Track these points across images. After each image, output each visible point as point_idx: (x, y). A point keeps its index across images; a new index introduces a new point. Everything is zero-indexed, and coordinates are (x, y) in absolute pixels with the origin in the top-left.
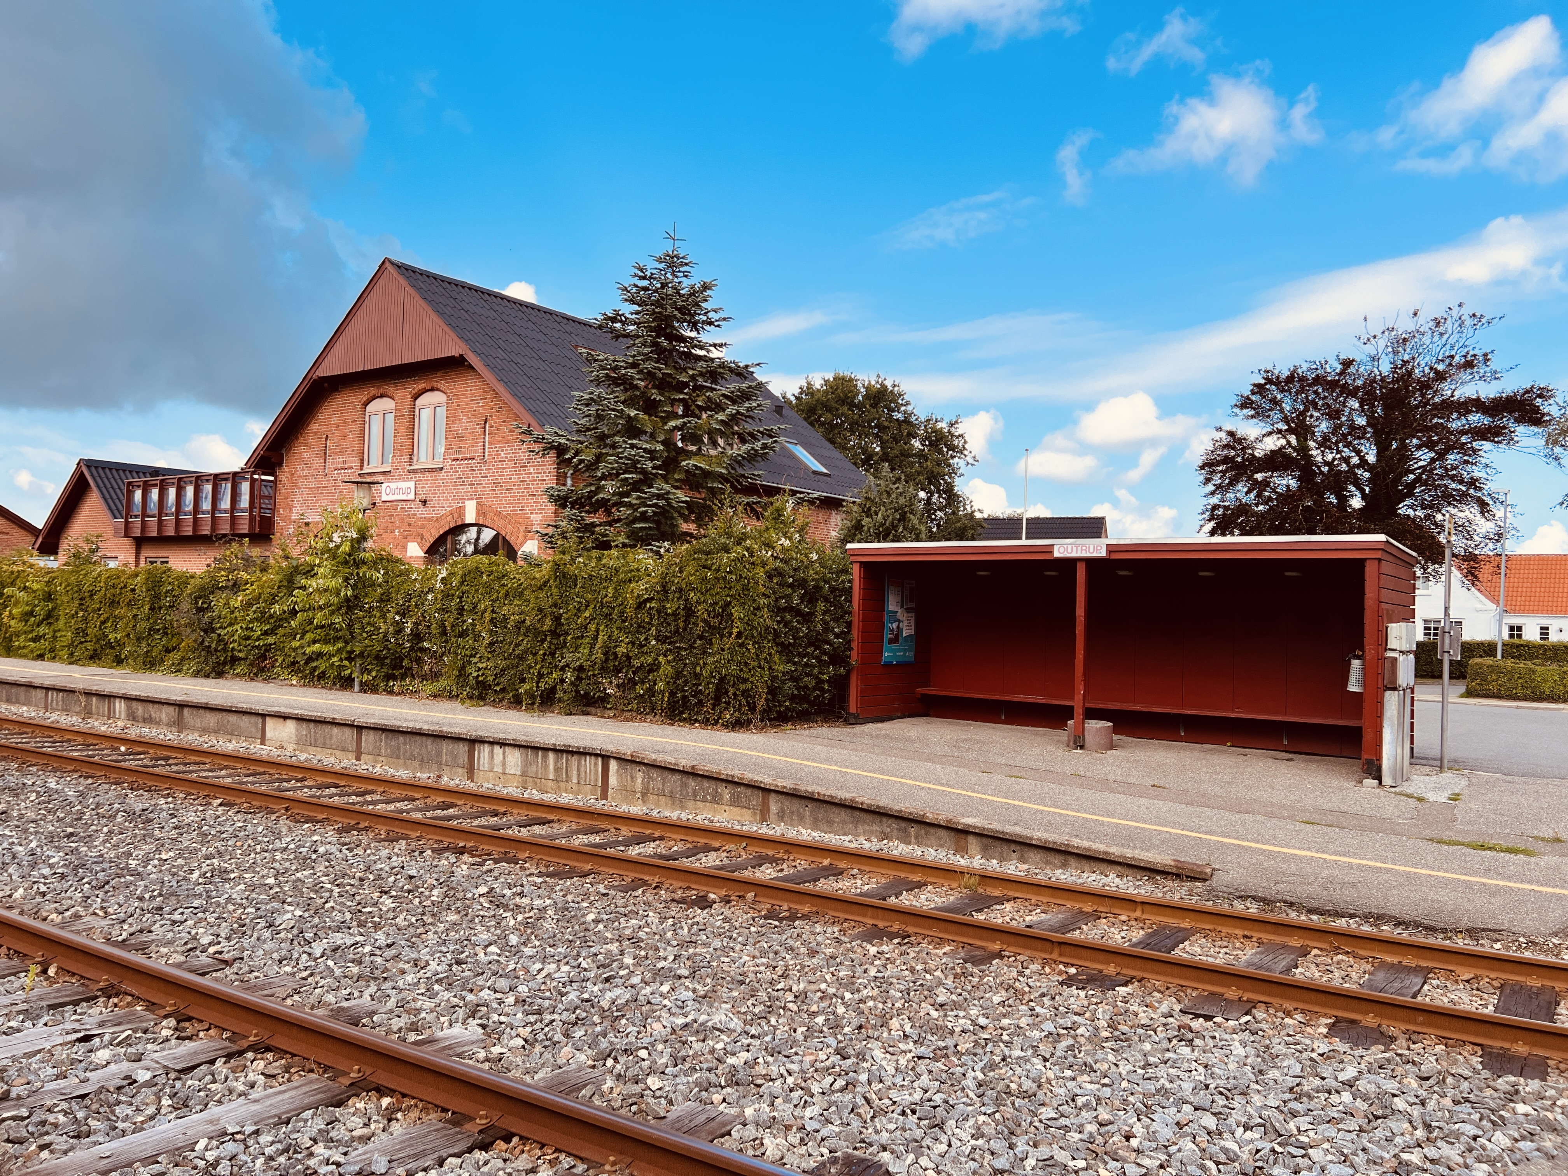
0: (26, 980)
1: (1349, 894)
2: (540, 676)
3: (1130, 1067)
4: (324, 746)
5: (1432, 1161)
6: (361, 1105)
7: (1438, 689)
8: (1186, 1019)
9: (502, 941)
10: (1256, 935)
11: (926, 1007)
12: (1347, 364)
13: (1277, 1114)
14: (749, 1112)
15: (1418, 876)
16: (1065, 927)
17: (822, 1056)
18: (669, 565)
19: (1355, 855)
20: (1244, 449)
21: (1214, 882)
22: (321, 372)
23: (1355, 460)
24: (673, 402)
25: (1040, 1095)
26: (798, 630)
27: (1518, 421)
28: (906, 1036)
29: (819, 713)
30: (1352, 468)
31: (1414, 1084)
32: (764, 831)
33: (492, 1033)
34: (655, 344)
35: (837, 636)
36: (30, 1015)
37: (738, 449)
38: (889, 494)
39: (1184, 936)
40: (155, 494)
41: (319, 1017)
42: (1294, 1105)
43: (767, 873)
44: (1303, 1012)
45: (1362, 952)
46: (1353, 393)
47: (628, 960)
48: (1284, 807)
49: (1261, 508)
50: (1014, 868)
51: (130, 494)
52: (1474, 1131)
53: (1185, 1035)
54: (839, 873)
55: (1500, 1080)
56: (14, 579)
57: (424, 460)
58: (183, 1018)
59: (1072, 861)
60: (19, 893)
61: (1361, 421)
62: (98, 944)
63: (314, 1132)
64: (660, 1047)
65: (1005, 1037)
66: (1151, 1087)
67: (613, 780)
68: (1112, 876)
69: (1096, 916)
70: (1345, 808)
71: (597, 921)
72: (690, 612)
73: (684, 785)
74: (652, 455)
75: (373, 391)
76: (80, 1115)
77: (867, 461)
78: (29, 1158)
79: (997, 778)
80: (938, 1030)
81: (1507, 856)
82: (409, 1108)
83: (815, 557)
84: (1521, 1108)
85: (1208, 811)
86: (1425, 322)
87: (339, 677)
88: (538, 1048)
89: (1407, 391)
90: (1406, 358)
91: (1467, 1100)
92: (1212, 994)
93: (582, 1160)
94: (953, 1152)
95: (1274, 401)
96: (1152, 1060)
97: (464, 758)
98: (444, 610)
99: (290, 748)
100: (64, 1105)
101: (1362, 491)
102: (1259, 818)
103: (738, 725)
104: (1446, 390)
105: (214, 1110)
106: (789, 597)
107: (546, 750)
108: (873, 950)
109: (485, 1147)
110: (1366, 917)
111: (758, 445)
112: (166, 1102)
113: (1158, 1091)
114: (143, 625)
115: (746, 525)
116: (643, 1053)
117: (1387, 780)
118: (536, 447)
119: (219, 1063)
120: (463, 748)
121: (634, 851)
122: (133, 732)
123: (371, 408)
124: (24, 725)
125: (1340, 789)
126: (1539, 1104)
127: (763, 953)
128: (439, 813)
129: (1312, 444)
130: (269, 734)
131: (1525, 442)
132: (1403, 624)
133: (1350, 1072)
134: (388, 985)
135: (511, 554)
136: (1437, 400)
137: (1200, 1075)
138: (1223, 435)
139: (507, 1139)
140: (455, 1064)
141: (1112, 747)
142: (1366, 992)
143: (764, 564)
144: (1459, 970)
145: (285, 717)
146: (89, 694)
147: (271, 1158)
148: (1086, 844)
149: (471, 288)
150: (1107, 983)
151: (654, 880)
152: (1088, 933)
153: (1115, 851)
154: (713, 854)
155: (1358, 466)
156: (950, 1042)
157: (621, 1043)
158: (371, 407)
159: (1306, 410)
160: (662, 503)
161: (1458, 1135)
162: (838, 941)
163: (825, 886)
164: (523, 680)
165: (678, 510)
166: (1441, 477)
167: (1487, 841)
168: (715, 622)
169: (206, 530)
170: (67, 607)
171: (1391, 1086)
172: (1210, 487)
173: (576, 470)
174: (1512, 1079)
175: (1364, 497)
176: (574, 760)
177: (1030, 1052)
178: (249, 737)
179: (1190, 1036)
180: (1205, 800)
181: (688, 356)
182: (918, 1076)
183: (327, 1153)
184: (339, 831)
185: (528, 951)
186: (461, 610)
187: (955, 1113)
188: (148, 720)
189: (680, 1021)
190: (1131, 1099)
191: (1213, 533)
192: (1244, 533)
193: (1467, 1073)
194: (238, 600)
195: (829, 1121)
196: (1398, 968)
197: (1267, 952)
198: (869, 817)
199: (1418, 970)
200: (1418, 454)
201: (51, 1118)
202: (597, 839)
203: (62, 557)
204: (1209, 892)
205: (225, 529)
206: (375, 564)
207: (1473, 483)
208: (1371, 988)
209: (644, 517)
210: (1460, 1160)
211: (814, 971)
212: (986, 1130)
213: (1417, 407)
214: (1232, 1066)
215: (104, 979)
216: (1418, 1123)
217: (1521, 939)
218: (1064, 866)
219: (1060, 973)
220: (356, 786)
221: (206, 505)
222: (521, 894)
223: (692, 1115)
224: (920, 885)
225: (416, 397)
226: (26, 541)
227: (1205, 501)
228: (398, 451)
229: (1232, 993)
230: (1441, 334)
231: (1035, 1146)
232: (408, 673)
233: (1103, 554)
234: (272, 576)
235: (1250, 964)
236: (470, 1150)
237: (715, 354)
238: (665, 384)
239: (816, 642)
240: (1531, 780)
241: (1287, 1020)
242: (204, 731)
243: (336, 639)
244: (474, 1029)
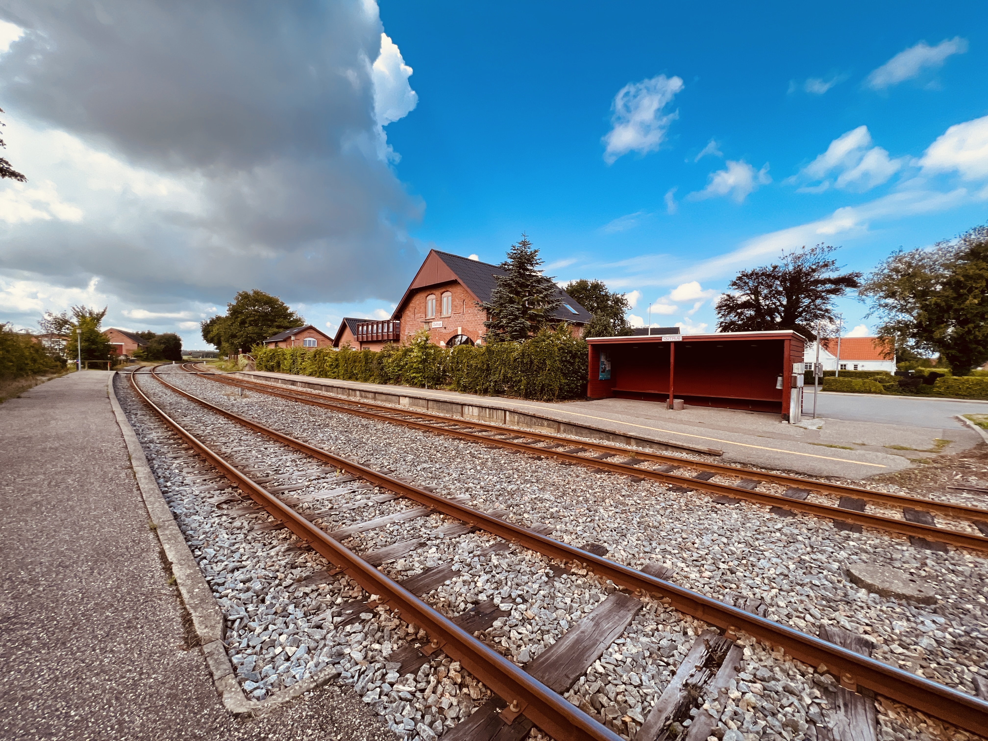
0: (337, 474)
1: (777, 462)
2: (483, 384)
3: (693, 520)
4: (417, 406)
5: (814, 560)
6: (434, 517)
7: (813, 388)
8: (714, 504)
9: (475, 468)
10: (740, 476)
11: (618, 496)
12: (775, 267)
13: (750, 539)
14: (558, 527)
15: (805, 456)
16: (667, 471)
17: (582, 510)
18: (525, 347)
19: (779, 448)
20: (733, 301)
21: (724, 457)
22: (413, 287)
23: (778, 304)
24: (525, 291)
25: (660, 527)
26: (569, 368)
27: (847, 286)
28: (611, 505)
29: (576, 397)
30: (776, 307)
31: (806, 531)
32: (559, 436)
33: (473, 497)
34: (519, 272)
35: (583, 370)
36: (338, 484)
37: (547, 307)
38: (600, 320)
39: (713, 475)
40: (365, 328)
41: (420, 489)
42: (758, 536)
43: (560, 450)
44: (759, 503)
45: (782, 483)
46: (777, 278)
47: (516, 476)
48: (750, 430)
49: (740, 322)
50: (648, 450)
51: (358, 328)
52: (832, 550)
53: (714, 510)
54: (585, 450)
55: (842, 532)
56: (327, 355)
57: (445, 314)
58: (381, 487)
59: (669, 448)
60: (333, 448)
61: (781, 289)
62: (356, 464)
63: (421, 524)
64: (527, 504)
65: (647, 507)
66: (702, 527)
67: (508, 418)
68: (684, 453)
69: (679, 467)
70: (775, 431)
71: (505, 463)
72: (532, 362)
73: (531, 420)
74: (518, 309)
75: (429, 293)
76: (353, 514)
77: (592, 309)
78: (339, 526)
79: (641, 419)
80: (623, 504)
81: (842, 450)
82: (449, 519)
83: (575, 343)
84: (851, 543)
85: (721, 432)
86: (807, 250)
87: (421, 384)
88: (488, 503)
89: (800, 277)
90: (800, 264)
91: (828, 539)
92: (724, 496)
93: (504, 539)
94: (629, 545)
95: (746, 283)
96: (702, 518)
97: (460, 410)
98: (452, 363)
99: (407, 406)
100: (349, 512)
101: (781, 315)
102: (741, 434)
103: (548, 400)
104: (816, 276)
105: (391, 515)
106: (566, 357)
107: (486, 408)
108: (598, 476)
109: (473, 532)
110: (784, 471)
111: (554, 305)
112: (377, 512)
113: (704, 528)
114: (363, 368)
115: (550, 332)
116: (522, 506)
117: (792, 421)
118: (480, 308)
119: (392, 501)
120: (460, 407)
121: (516, 441)
122: (362, 401)
123: (428, 298)
124: (331, 398)
125: (773, 424)
126: (859, 542)
127: (560, 476)
128: (453, 427)
129: (760, 298)
130: (401, 402)
131: (849, 294)
132: (800, 364)
133: (779, 526)
134: (440, 480)
135: (473, 344)
136: (812, 280)
137: (720, 524)
138: (725, 296)
139: (480, 531)
140: (462, 506)
141: (683, 408)
142: (784, 497)
143: (557, 345)
144: (822, 491)
145: (405, 397)
146: (349, 389)
147: (408, 531)
148: (674, 442)
149: (458, 257)
150: (684, 491)
151: (523, 451)
152: (676, 473)
153: (686, 445)
154: (542, 443)
155: (779, 306)
156: (627, 508)
157: (515, 502)
159: (758, 285)
160: (522, 325)
161: (825, 551)
162: (587, 473)
163: (580, 454)
164: (478, 385)
165: (527, 328)
166: (813, 309)
167: (834, 445)
168: (540, 365)
169: (380, 339)
170: (342, 363)
171: (796, 531)
172: (720, 315)
173: (493, 315)
174: (847, 532)
175: (781, 317)
176: (495, 411)
177: (656, 513)
178: (395, 403)
179: (716, 510)
180: (720, 428)
181: (530, 275)
182: (616, 519)
183: (425, 531)
184: (423, 432)
185: (483, 472)
186: (458, 363)
187: (630, 532)
188: (366, 397)
189: (534, 496)
190: (694, 531)
191: (721, 332)
192: (732, 331)
193: (828, 529)
194: (390, 360)
195: (585, 532)
196: (798, 489)
197: (745, 482)
198: (595, 432)
199: (805, 490)
200: (804, 300)
201: (345, 515)
202: (503, 437)
203: (340, 348)
204: (722, 460)
205: (386, 338)
206: (431, 348)
207: (827, 311)
208: (787, 496)
209: (516, 331)
210: (826, 560)
211: (578, 482)
212: (641, 538)
213: (804, 282)
214: (733, 521)
215: (358, 475)
216: (807, 545)
217: (849, 481)
218: (666, 450)
219: (666, 486)
220: (428, 418)
221: (380, 331)
222: (480, 454)
223: (539, 527)
224: (614, 455)
225: (442, 294)
226: (329, 343)
227: (718, 320)
228: (437, 312)
229: (731, 496)
230: (814, 255)
231: (659, 544)
232: (442, 383)
233: (681, 340)
234: (400, 353)
235: (738, 486)
236: (468, 533)
237: (539, 274)
238: (523, 285)
239: (575, 372)
240: (852, 422)
241: (753, 506)
242: (382, 401)
243: (420, 372)
244: (467, 496)
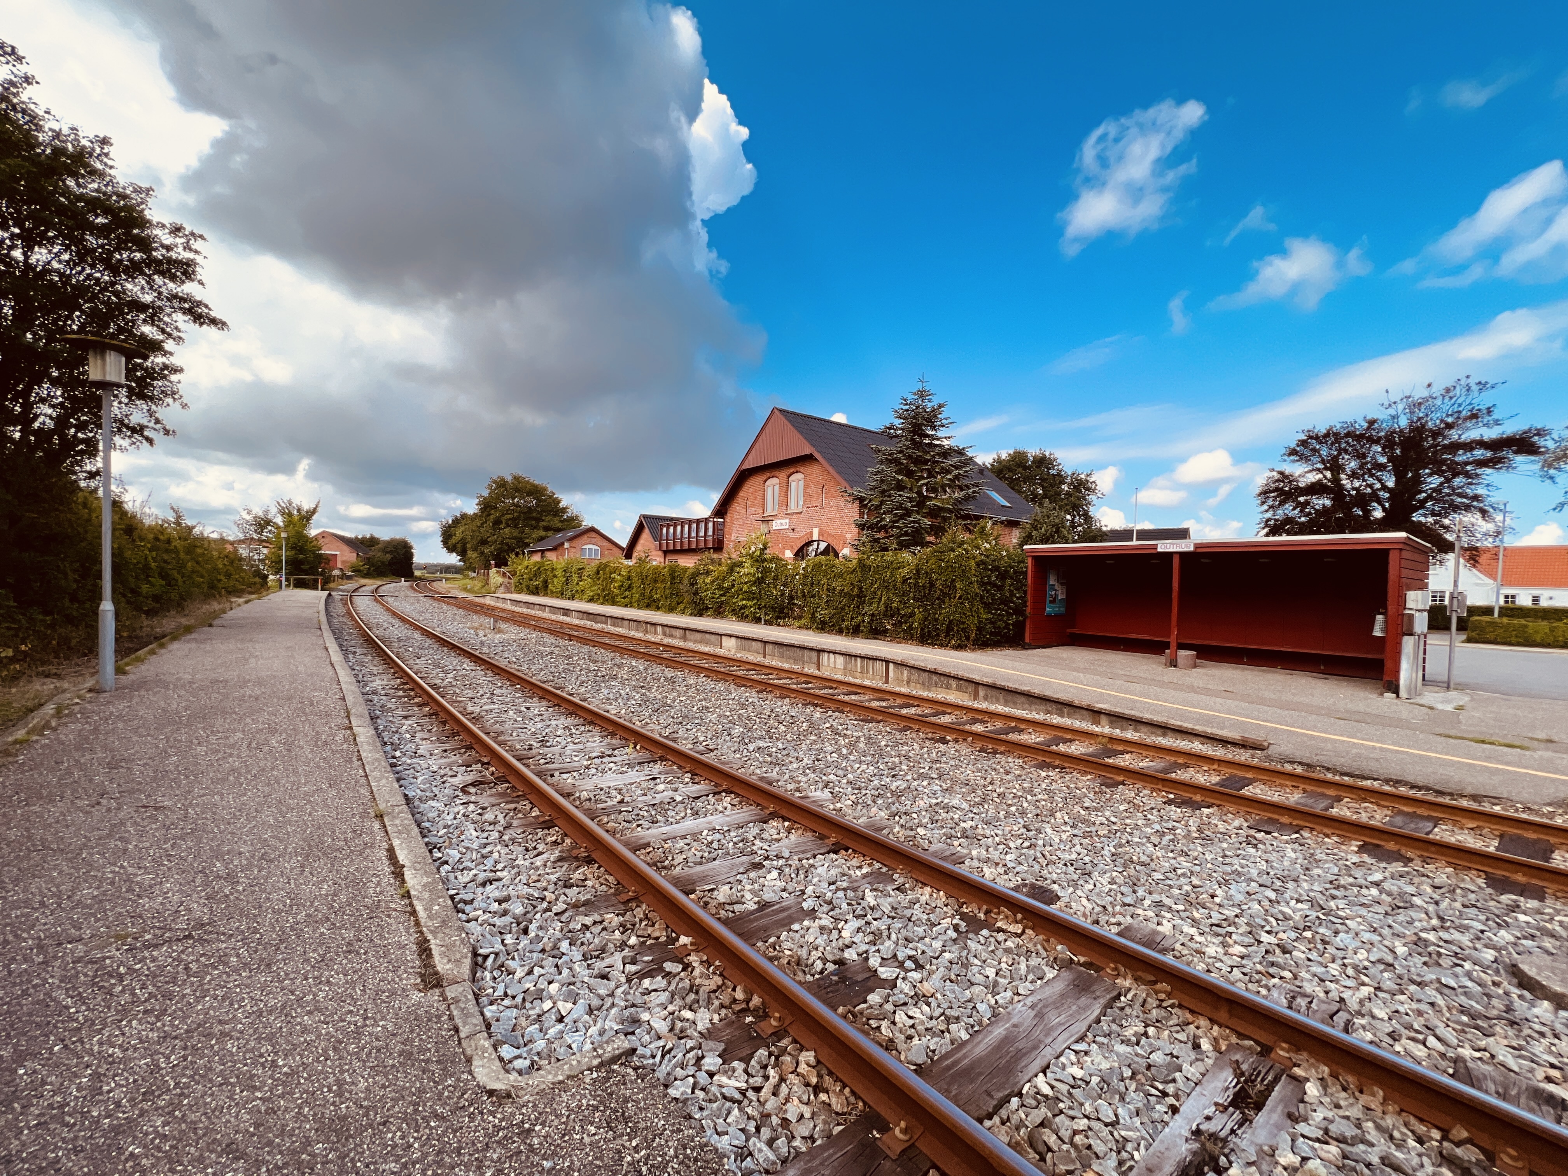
0: (630, 750)
1: (1373, 766)
2: (852, 618)
3: (1213, 856)
4: (749, 651)
5: (1446, 942)
6: (775, 824)
7: (1447, 637)
8: (1252, 832)
9: (839, 751)
10: (1302, 786)
11: (1077, 808)
12: (1372, 423)
13: (1320, 895)
14: (974, 853)
15: (1430, 758)
16: (1166, 771)
17: (1015, 828)
18: (920, 559)
19: (1378, 741)
20: (1290, 482)
21: (1271, 751)
22: (744, 467)
23: (1378, 486)
24: (922, 470)
25: (1153, 865)
26: (994, 595)
27: (1517, 452)
28: (1065, 823)
29: (1006, 642)
30: (1375, 491)
31: (1429, 890)
32: (976, 705)
33: (836, 797)
34: (913, 440)
35: (1018, 598)
36: (630, 766)
37: (959, 494)
38: (1049, 517)
39: (1250, 782)
40: (671, 529)
41: (754, 779)
42: (1335, 892)
43: (978, 728)
44: (1338, 836)
45: (1383, 803)
46: (1377, 441)
47: (904, 767)
48: (1321, 708)
49: (1303, 519)
50: (1130, 735)
51: (661, 529)
52: (1481, 927)
53: (1249, 841)
54: (1021, 731)
55: (1503, 897)
56: (615, 570)
57: (793, 508)
58: (694, 774)
59: (1170, 733)
60: (623, 712)
61: (1383, 460)
62: (657, 737)
63: (755, 834)
64: (924, 813)
65: (1128, 830)
66: (1228, 869)
67: (891, 674)
69: (1186, 766)
70: (1369, 711)
71: (887, 746)
72: (932, 585)
73: (930, 678)
74: (911, 499)
75: (768, 475)
76: (653, 813)
77: (1034, 498)
78: (633, 830)
79: (1119, 682)
80: (1084, 821)
81: (1505, 749)
82: (797, 829)
83: (1004, 553)
84: (1522, 918)
85: (1266, 708)
86: (1438, 390)
87: (755, 617)
88: (859, 807)
89: (1421, 437)
90: (1421, 415)
91: (1474, 906)
92: (1270, 818)
93: (885, 865)
94: (1097, 890)
95: (1314, 450)
96: (1228, 853)
97: (815, 659)
98: (804, 584)
99: (733, 651)
100: (646, 808)
101: (1383, 506)
102: (1303, 714)
103: (959, 647)
104: (1454, 435)
105: (710, 818)
106: (989, 577)
107: (856, 656)
108: (1044, 774)
109: (836, 852)
110: (1387, 781)
111: (970, 492)
112: (689, 811)
113: (1233, 872)
114: (668, 591)
115: (964, 536)
116: (914, 815)
117: (1403, 693)
118: (848, 499)
119: (711, 796)
120: (814, 654)
121: (904, 711)
122: (666, 641)
125: (1366, 698)
126: (1538, 917)
127: (979, 770)
128: (804, 686)
129: (1343, 476)
130: (724, 644)
131: (1522, 467)
132: (1420, 592)
133: (1377, 876)
134: (784, 768)
135: (836, 555)
136: (1445, 442)
137: (1263, 866)
138: (1275, 474)
139: (846, 850)
140: (819, 809)
141: (1195, 666)
142: (1388, 828)
143: (974, 558)
144: (1464, 821)
145: (730, 636)
146: (647, 623)
147: (735, 843)
148: (1179, 723)
149: (815, 418)
150: (1196, 806)
151: (916, 727)
152: (1181, 775)
153: (1199, 728)
154: (948, 716)
155: (1380, 490)
156: (1093, 829)
157: (903, 809)
158: (768, 483)
159: (1339, 455)
160: (916, 525)
161: (1467, 928)
162: (1023, 768)
163: (1012, 737)
164: (843, 621)
165: (926, 529)
166: (1449, 495)
167: (1487, 740)
168: (946, 590)
169: (694, 546)
170: (636, 582)
171: (1411, 889)
172: (1265, 507)
173: (870, 510)
174: (1514, 897)
175: (1384, 510)
176: (871, 662)
177: (1145, 840)
178: (715, 645)
179: (1255, 842)
180: (1263, 701)
181: (931, 444)
182: (1074, 846)
183: (761, 845)
184: (758, 692)
185: (852, 758)
186: (812, 584)
187: (1098, 869)
188: (671, 636)
189: (934, 801)
190: (1214, 874)
191: (1267, 535)
192: (1289, 534)
193: (1473, 888)
194: (708, 580)
195: (1020, 863)
196: (1414, 815)
197: (1310, 796)
198: (1038, 701)
199: (1429, 818)
200: (1429, 480)
201: (641, 813)
202: (884, 704)
203: (634, 560)
204: (1266, 757)
205: (702, 545)
206: (771, 561)
207: (1476, 497)
208: (1392, 825)
209: (906, 534)
210: (1471, 945)
211: (1009, 782)
212: (1118, 881)
213: (1429, 448)
214: (1286, 863)
215: (660, 753)
216: (1433, 915)
217: (1519, 805)
218: (1164, 735)
219: (1163, 797)
220: (764, 671)
221: (694, 534)
222: (847, 729)
223: (944, 851)
224: (1071, 741)
225: (789, 477)
226: (618, 552)
227: (1261, 516)
228: (780, 504)
229: (1285, 820)
230: (1451, 398)
231: (1150, 893)
232: (787, 616)
233: (1192, 549)
234: (724, 568)
235: (1297, 803)
236: (828, 853)
237: (946, 442)
238: (918, 461)
239: (1005, 601)
240: (1527, 699)
241: (1326, 840)
242: (695, 641)
243: (753, 599)
244: (826, 794)
